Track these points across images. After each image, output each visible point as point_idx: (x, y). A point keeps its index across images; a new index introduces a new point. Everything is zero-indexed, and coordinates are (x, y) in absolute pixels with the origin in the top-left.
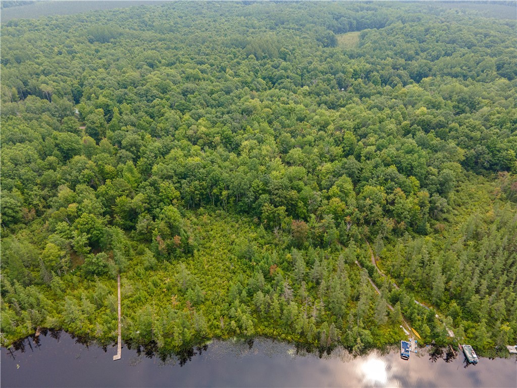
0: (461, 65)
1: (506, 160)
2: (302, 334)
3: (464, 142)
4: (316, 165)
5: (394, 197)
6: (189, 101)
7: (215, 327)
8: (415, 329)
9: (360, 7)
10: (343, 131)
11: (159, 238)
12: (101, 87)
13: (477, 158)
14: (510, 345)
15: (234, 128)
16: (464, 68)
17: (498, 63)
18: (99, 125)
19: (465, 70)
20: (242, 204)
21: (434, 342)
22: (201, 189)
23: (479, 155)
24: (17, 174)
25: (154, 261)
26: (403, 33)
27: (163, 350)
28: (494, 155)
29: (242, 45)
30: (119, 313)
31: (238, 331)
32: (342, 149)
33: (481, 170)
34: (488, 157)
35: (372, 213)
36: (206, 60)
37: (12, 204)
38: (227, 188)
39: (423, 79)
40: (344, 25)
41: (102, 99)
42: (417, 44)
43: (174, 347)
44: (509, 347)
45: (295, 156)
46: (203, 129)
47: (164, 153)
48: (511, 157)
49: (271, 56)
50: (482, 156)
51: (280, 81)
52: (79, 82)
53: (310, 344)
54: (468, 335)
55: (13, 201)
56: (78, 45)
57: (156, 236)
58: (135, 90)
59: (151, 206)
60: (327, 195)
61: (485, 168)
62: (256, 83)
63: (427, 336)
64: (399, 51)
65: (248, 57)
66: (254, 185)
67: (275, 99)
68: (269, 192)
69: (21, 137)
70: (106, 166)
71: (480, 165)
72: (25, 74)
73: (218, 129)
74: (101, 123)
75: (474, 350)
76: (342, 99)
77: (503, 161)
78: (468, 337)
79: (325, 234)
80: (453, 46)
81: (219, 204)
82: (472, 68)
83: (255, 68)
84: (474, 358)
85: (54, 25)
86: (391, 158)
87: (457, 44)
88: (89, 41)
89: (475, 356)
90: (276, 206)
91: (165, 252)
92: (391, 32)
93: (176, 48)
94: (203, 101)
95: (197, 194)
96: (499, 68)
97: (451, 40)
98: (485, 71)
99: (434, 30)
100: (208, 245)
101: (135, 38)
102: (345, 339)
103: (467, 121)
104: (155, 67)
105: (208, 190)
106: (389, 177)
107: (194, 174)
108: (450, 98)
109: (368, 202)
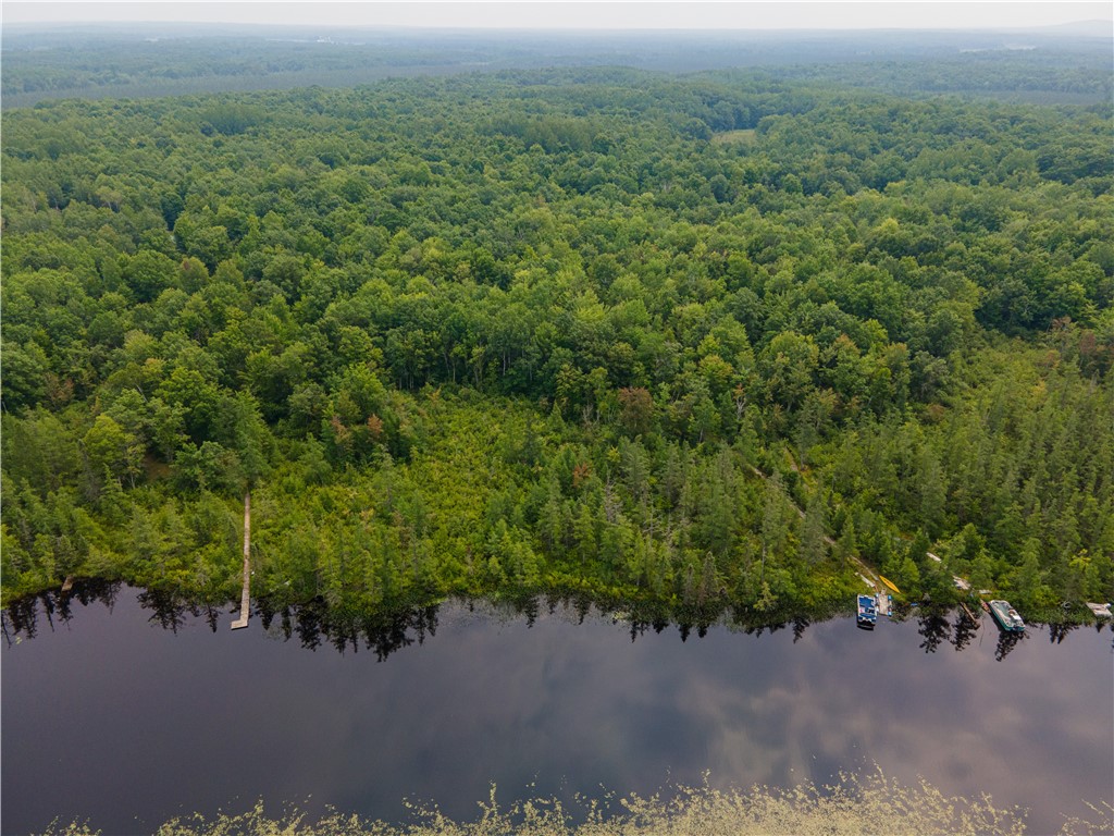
0: (965, 164)
1: (1067, 303)
2: (643, 582)
3: (978, 274)
4: (670, 305)
5: (834, 353)
6: (407, 211)
7: (454, 574)
8: (886, 576)
9: (757, 87)
10: (725, 253)
11: (337, 423)
12: (222, 193)
13: (1006, 303)
14: (1093, 601)
15: (499, 251)
16: (972, 166)
17: (1040, 157)
18: (217, 249)
19: (973, 170)
20: (515, 373)
21: (927, 596)
22: (426, 347)
23: (1010, 298)
24: (37, 316)
25: (325, 466)
26: (844, 120)
27: (340, 612)
28: (1041, 297)
29: (516, 131)
30: (247, 546)
31: (504, 581)
32: (725, 284)
33: (1015, 328)
34: (1029, 298)
35: (788, 383)
36: (442, 155)
37: (25, 364)
38: (484, 341)
39: (889, 184)
40: (726, 114)
41: (224, 209)
42: (874, 135)
43: (366, 605)
44: (1091, 605)
45: (625, 288)
46: (433, 252)
47: (353, 286)
48: (1076, 297)
49: (575, 147)
50: (1016, 299)
51: (594, 188)
52: (177, 189)
53: (660, 602)
54: (1001, 584)
55: (26, 358)
56: (180, 136)
57: (329, 418)
58: (294, 196)
59: (321, 370)
60: (693, 354)
61: (1023, 324)
62: (545, 189)
63: (912, 583)
64: (839, 145)
65: (528, 150)
66: (540, 330)
67: (583, 211)
68: (572, 346)
69: (52, 259)
70: (228, 309)
71: (1013, 318)
72: (66, 173)
73: (465, 253)
74: (221, 246)
75: (1015, 608)
76: (723, 214)
77: (1060, 306)
78: (1001, 589)
79: (692, 419)
80: (949, 137)
81: (465, 378)
82: (988, 168)
83: (543, 166)
84: (1016, 621)
85: (131, 108)
86: (827, 290)
87: (955, 134)
88: (203, 132)
89: (1017, 617)
90: (586, 371)
91: (349, 448)
92: (821, 118)
93: (380, 139)
94: (434, 213)
95: (420, 356)
96: (1043, 165)
97: (942, 128)
98: (1015, 171)
99: (907, 113)
100: (440, 444)
101: (297, 126)
102: (736, 592)
103: (983, 239)
104: (336, 164)
105: (442, 348)
106: (824, 319)
107: (413, 317)
108: (946, 210)
109: (781, 360)
